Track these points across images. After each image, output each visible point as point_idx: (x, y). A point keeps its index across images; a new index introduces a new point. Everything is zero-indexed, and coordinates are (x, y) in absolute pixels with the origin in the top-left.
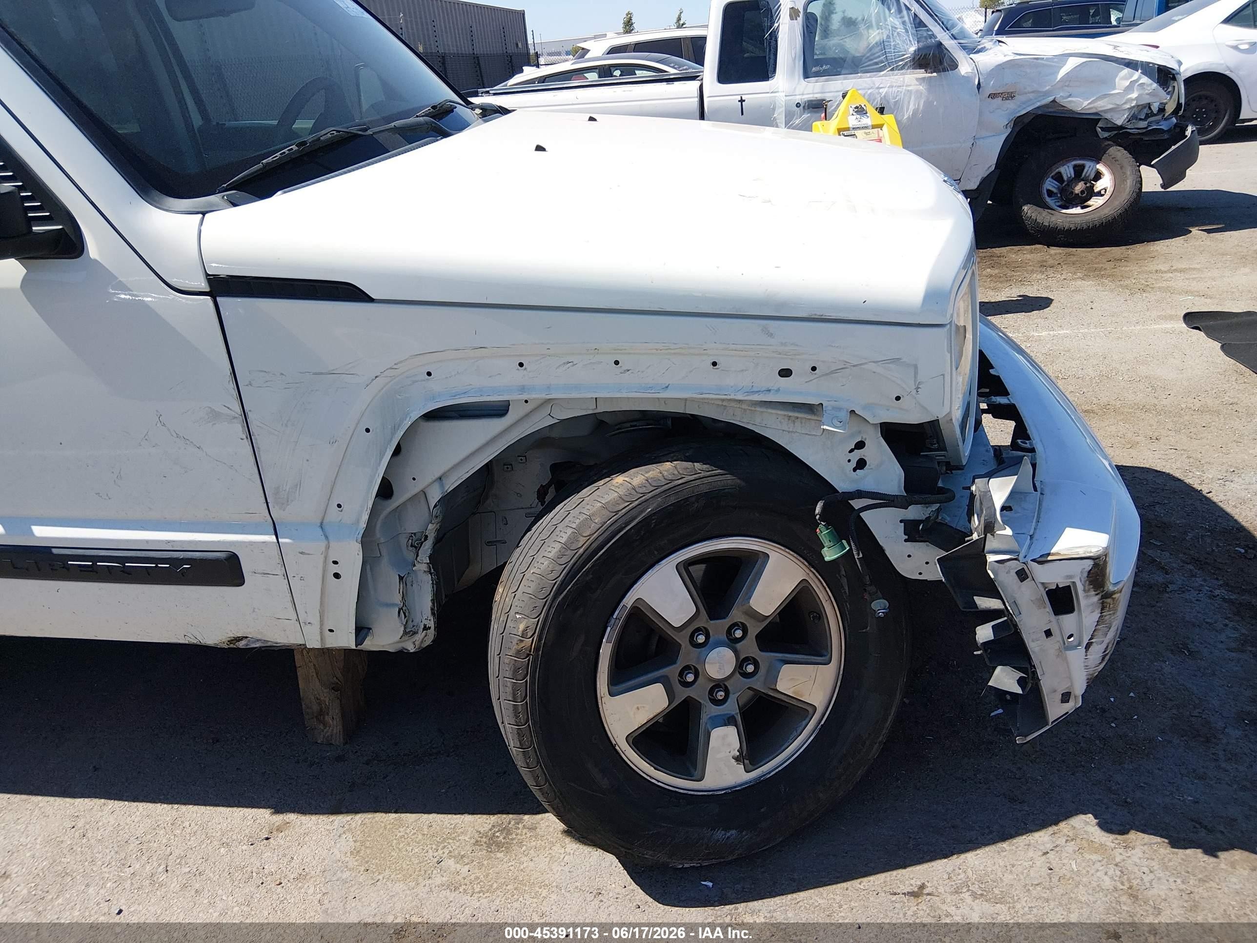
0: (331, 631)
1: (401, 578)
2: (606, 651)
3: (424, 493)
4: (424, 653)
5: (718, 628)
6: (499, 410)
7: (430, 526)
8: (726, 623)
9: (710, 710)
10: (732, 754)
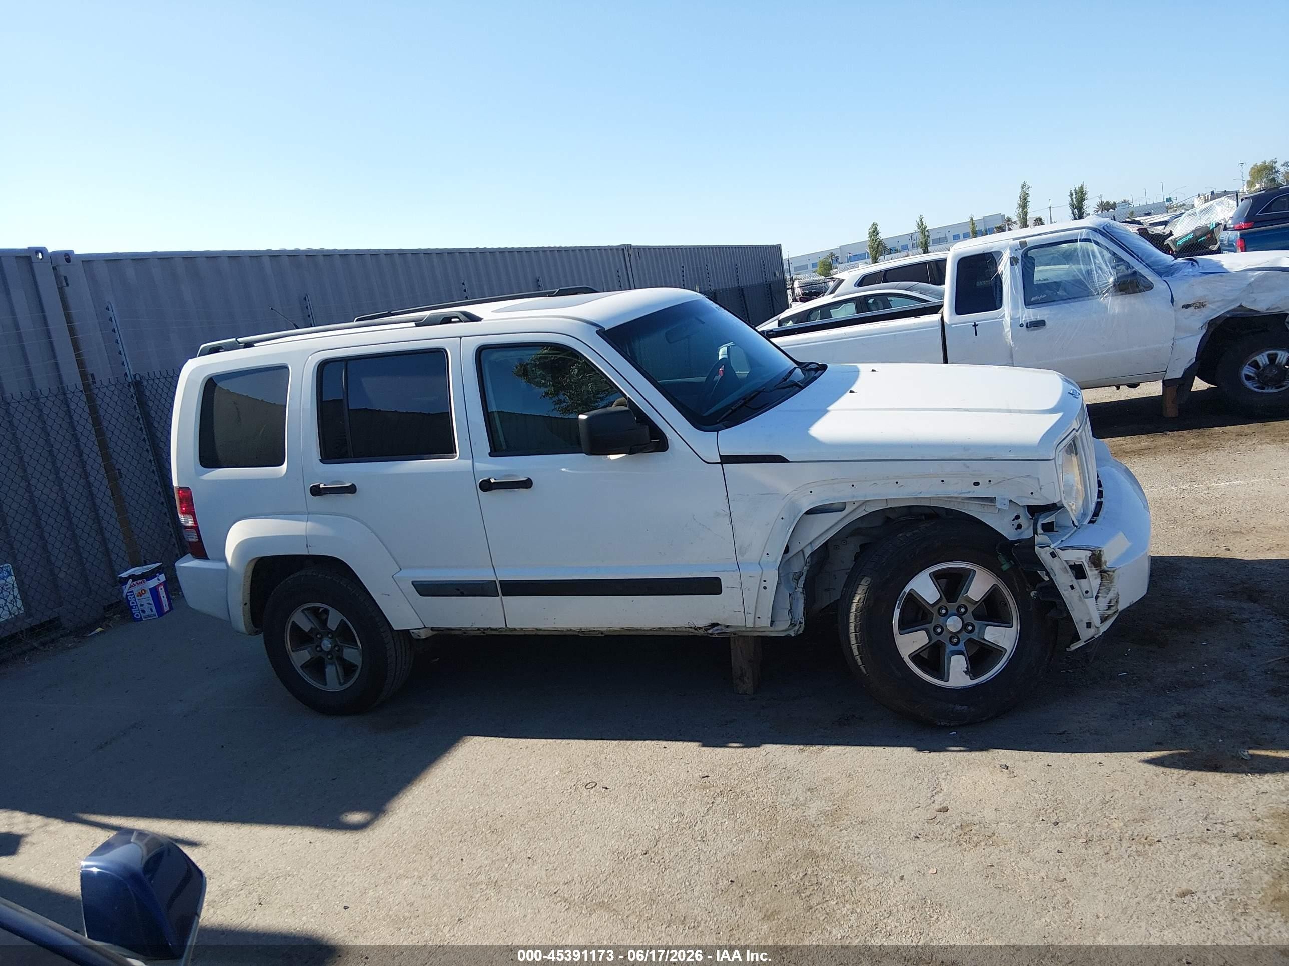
0: (759, 618)
1: (790, 595)
2: (897, 612)
3: (802, 551)
4: (798, 637)
5: (953, 607)
6: (841, 508)
7: (805, 568)
8: (956, 605)
9: (950, 648)
10: (963, 670)
